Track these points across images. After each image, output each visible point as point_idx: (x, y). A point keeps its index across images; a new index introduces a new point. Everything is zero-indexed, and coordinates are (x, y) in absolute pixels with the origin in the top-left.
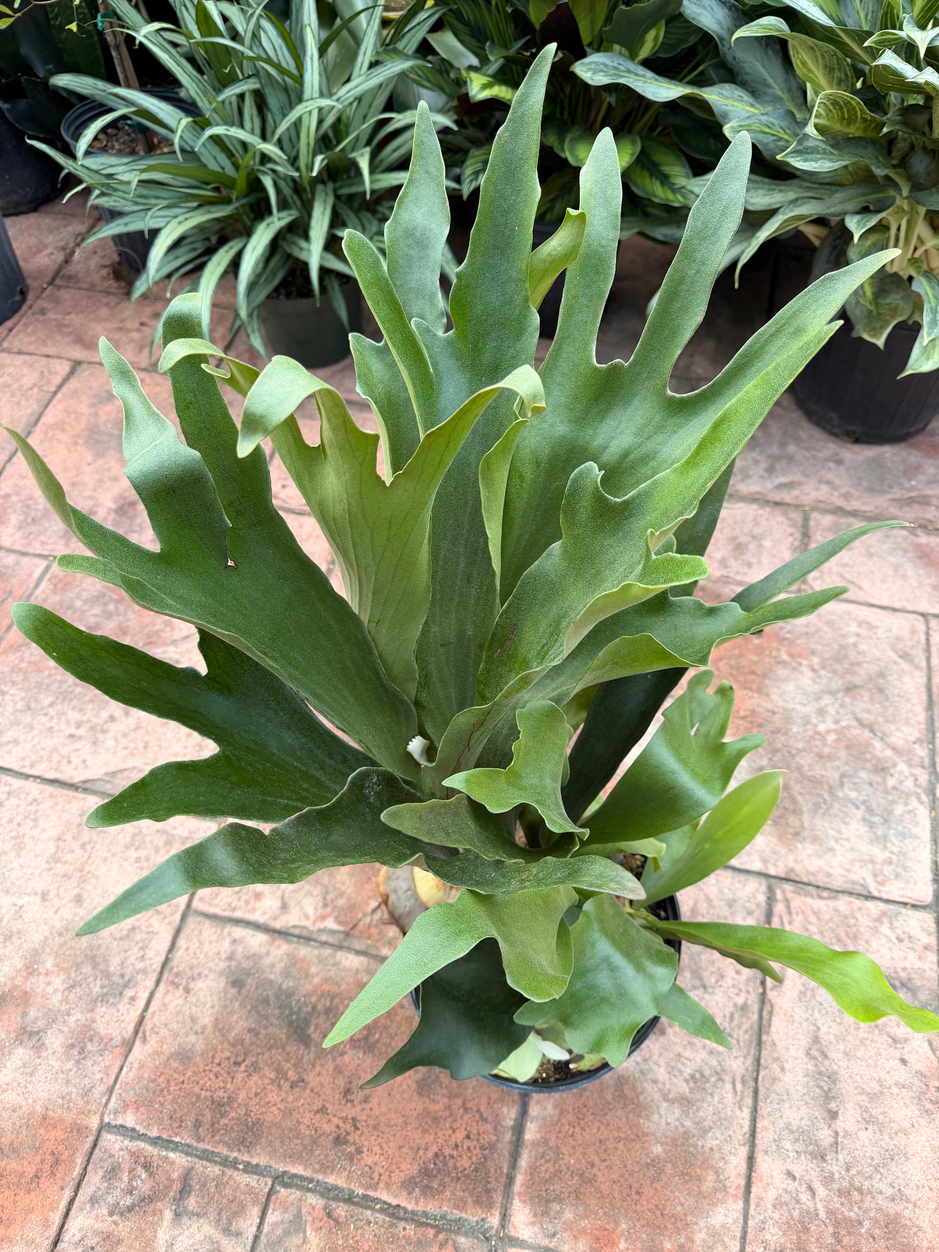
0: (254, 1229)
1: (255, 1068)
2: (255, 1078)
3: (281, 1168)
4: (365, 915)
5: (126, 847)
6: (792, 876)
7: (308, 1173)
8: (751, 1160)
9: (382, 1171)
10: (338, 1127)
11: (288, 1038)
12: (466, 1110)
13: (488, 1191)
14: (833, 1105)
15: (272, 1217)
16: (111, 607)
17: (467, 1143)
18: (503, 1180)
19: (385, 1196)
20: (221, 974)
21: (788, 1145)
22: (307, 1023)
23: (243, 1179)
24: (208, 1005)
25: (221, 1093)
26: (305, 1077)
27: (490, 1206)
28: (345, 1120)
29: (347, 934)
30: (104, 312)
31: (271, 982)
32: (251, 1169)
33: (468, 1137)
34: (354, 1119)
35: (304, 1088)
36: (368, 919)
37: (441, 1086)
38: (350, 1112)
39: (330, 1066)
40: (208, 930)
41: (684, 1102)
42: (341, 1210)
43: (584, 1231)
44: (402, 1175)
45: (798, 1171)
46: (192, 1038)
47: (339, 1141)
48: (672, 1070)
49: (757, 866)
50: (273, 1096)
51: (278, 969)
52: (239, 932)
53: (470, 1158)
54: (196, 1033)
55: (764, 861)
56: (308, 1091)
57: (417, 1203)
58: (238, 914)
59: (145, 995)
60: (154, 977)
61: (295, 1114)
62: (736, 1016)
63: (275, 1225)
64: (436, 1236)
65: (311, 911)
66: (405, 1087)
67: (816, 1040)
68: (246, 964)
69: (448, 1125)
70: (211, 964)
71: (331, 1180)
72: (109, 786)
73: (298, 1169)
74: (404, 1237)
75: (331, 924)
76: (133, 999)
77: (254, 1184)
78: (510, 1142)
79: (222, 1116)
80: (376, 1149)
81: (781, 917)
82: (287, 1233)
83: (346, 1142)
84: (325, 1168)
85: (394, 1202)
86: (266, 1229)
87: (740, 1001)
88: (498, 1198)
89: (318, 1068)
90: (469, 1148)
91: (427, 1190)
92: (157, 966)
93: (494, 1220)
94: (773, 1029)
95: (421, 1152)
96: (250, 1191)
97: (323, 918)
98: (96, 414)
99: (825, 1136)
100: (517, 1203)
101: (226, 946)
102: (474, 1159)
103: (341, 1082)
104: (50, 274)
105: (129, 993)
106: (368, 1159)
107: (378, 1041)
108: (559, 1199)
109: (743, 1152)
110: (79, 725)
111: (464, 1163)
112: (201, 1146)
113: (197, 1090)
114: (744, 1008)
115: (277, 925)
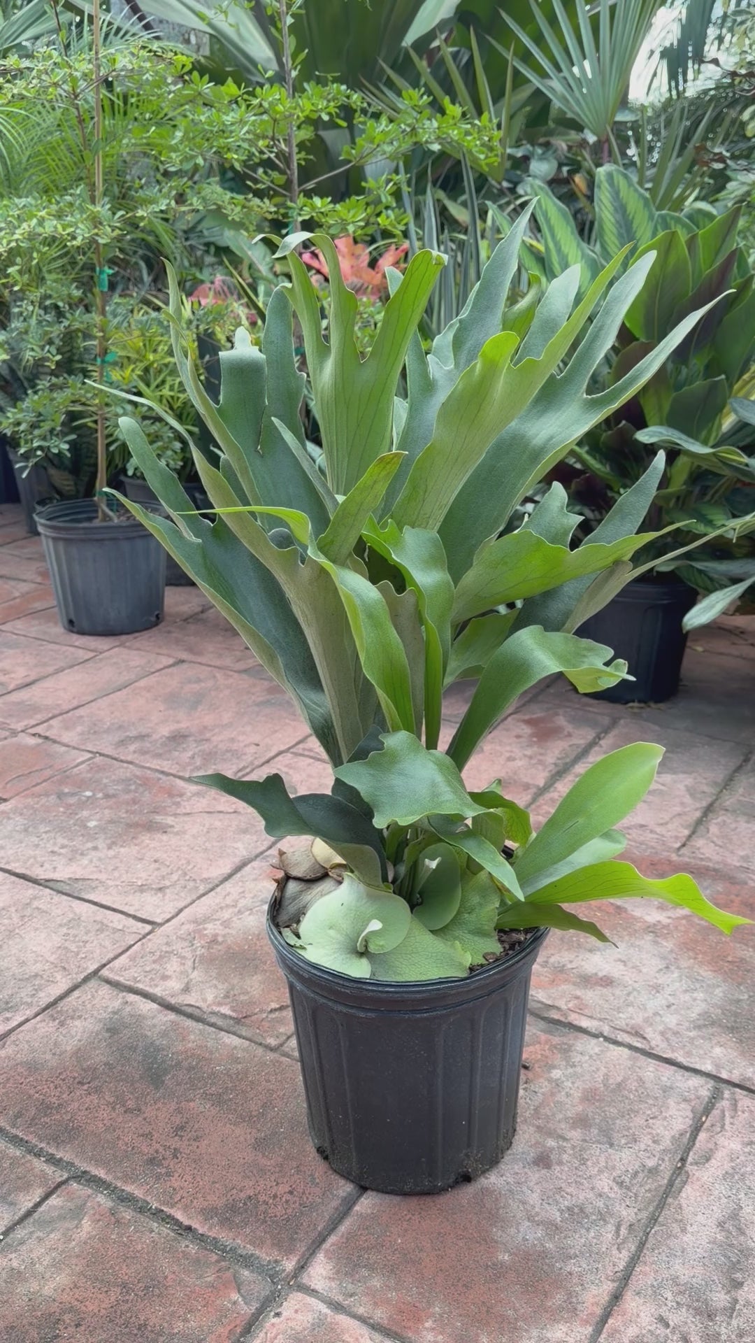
0: (31, 1205)
1: (98, 1090)
2: (94, 1097)
3: (84, 1166)
4: (262, 1011)
5: (60, 925)
6: (748, 1084)
7: (109, 1178)
8: (617, 1297)
9: (185, 1195)
10: (157, 1152)
11: (141, 1078)
12: (298, 1172)
13: (292, 1239)
14: (738, 1276)
15: (54, 1201)
16: (133, 787)
17: (288, 1197)
18: (313, 1235)
19: (179, 1216)
20: (100, 1021)
21: (669, 1295)
22: (166, 1072)
23: (39, 1165)
24: (78, 1038)
25: (54, 1100)
26: (143, 1108)
27: (289, 1251)
28: (166, 1148)
29: (238, 1021)
30: (220, 638)
31: (146, 1036)
32: (52, 1160)
33: (291, 1193)
34: (175, 1149)
35: (138, 1116)
36: (264, 1015)
37: (280, 1149)
38: (175, 1143)
39: (173, 1106)
40: (105, 990)
41: (552, 1228)
42: (127, 1214)
43: (388, 1301)
44: (206, 1203)
45: (673, 1319)
46: (48, 1056)
47: (152, 1161)
48: (546, 1198)
49: (708, 1067)
50: (104, 1113)
51: (157, 1030)
52: (132, 998)
53: (286, 1209)
54: (54, 1054)
55: (718, 1066)
56: (140, 1119)
57: (210, 1229)
58: (140, 986)
59: (20, 1019)
60: (35, 1009)
61: (118, 1132)
62: (641, 1175)
63: (55, 1207)
64: (217, 1261)
65: (210, 998)
66: (242, 1139)
67: (734, 1216)
68: (127, 1020)
69: (272, 1179)
70: (95, 1013)
71: (129, 1188)
72: (68, 887)
73: (101, 1173)
74: (183, 1252)
75: (225, 1010)
76: (8, 1019)
77: (50, 1172)
78: (337, 1209)
79: (46, 1115)
80: (190, 1178)
81: (723, 1112)
82: (62, 1218)
83: (160, 1165)
84: (127, 1178)
85: (186, 1222)
86: (41, 1209)
87: (651, 1163)
88: (302, 1248)
89: (159, 1105)
90: (287, 1201)
91: (226, 1222)
92: (43, 1003)
93: (289, 1265)
94: (683, 1194)
95: (234, 1191)
96: (43, 1175)
97: (220, 1004)
98: (182, 688)
99: (720, 1298)
100: (321, 1257)
101: (117, 1004)
102: (290, 1211)
103: (178, 1120)
104: (185, 617)
105: (8, 1015)
106: (175, 1182)
107: (230, 1100)
108: (371, 1268)
109: (608, 1287)
110: (63, 847)
111: (279, 1210)
112: (14, 1131)
113: (32, 1092)
114: (653, 1172)
115: (173, 1001)
